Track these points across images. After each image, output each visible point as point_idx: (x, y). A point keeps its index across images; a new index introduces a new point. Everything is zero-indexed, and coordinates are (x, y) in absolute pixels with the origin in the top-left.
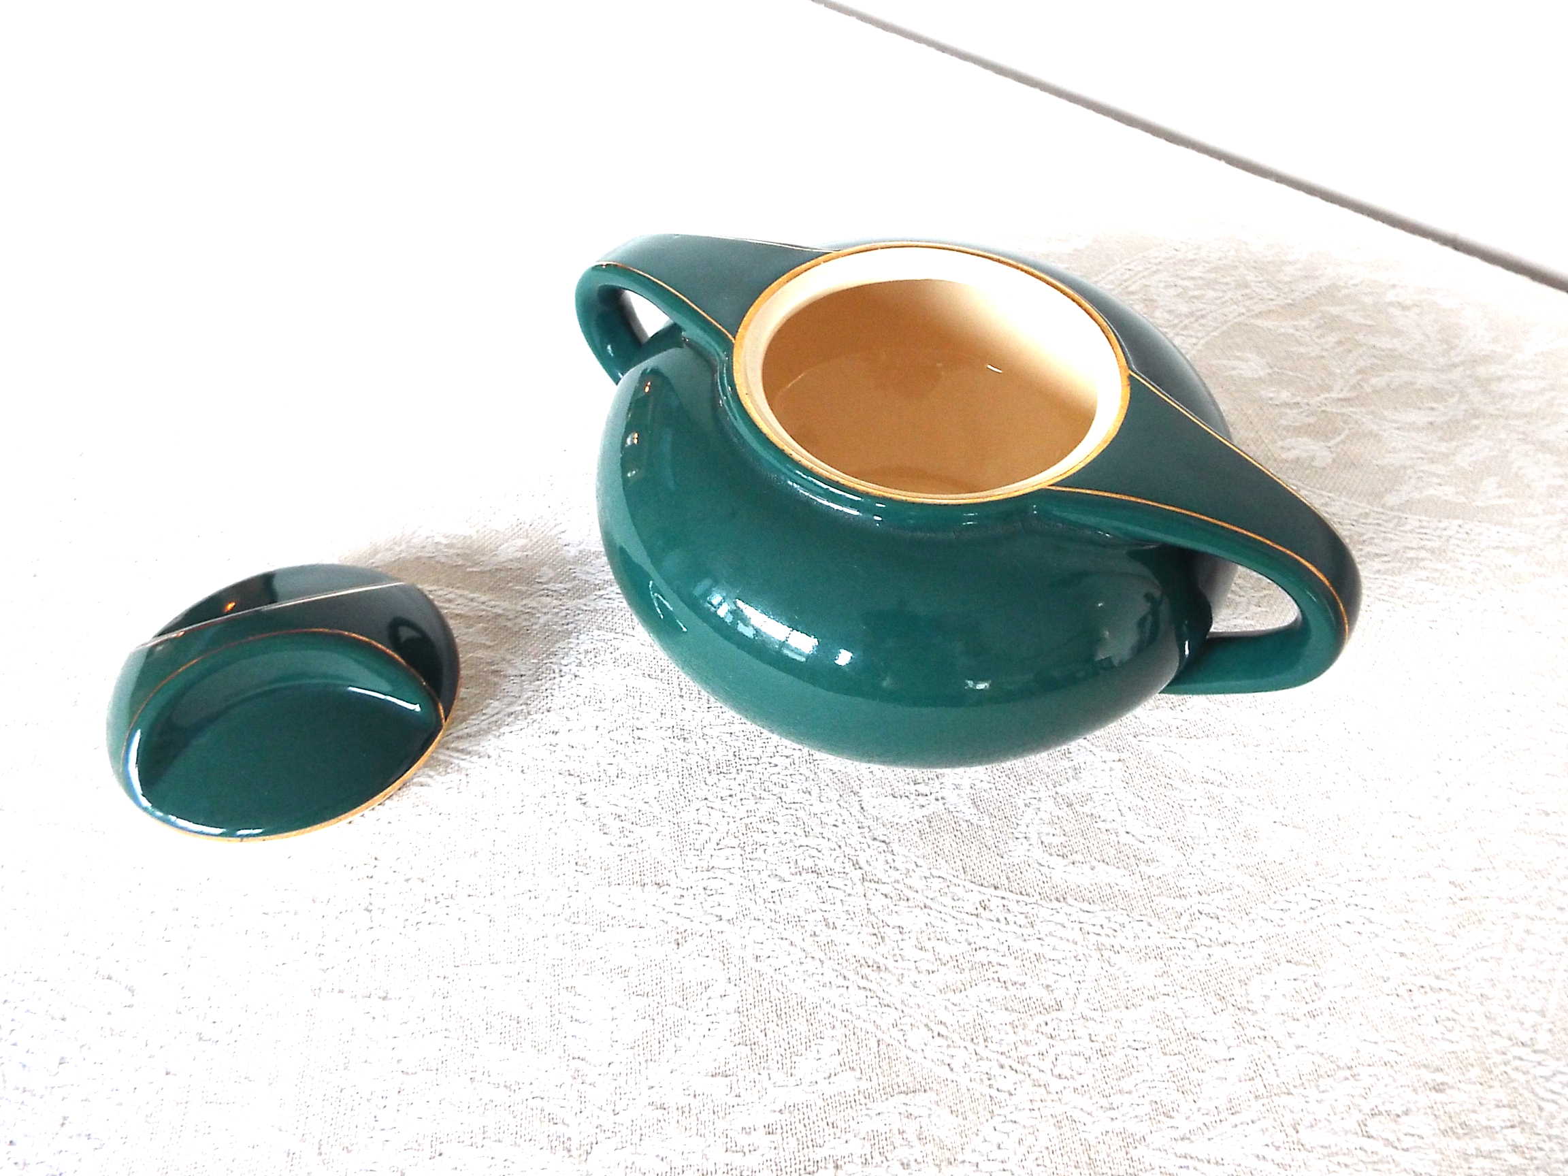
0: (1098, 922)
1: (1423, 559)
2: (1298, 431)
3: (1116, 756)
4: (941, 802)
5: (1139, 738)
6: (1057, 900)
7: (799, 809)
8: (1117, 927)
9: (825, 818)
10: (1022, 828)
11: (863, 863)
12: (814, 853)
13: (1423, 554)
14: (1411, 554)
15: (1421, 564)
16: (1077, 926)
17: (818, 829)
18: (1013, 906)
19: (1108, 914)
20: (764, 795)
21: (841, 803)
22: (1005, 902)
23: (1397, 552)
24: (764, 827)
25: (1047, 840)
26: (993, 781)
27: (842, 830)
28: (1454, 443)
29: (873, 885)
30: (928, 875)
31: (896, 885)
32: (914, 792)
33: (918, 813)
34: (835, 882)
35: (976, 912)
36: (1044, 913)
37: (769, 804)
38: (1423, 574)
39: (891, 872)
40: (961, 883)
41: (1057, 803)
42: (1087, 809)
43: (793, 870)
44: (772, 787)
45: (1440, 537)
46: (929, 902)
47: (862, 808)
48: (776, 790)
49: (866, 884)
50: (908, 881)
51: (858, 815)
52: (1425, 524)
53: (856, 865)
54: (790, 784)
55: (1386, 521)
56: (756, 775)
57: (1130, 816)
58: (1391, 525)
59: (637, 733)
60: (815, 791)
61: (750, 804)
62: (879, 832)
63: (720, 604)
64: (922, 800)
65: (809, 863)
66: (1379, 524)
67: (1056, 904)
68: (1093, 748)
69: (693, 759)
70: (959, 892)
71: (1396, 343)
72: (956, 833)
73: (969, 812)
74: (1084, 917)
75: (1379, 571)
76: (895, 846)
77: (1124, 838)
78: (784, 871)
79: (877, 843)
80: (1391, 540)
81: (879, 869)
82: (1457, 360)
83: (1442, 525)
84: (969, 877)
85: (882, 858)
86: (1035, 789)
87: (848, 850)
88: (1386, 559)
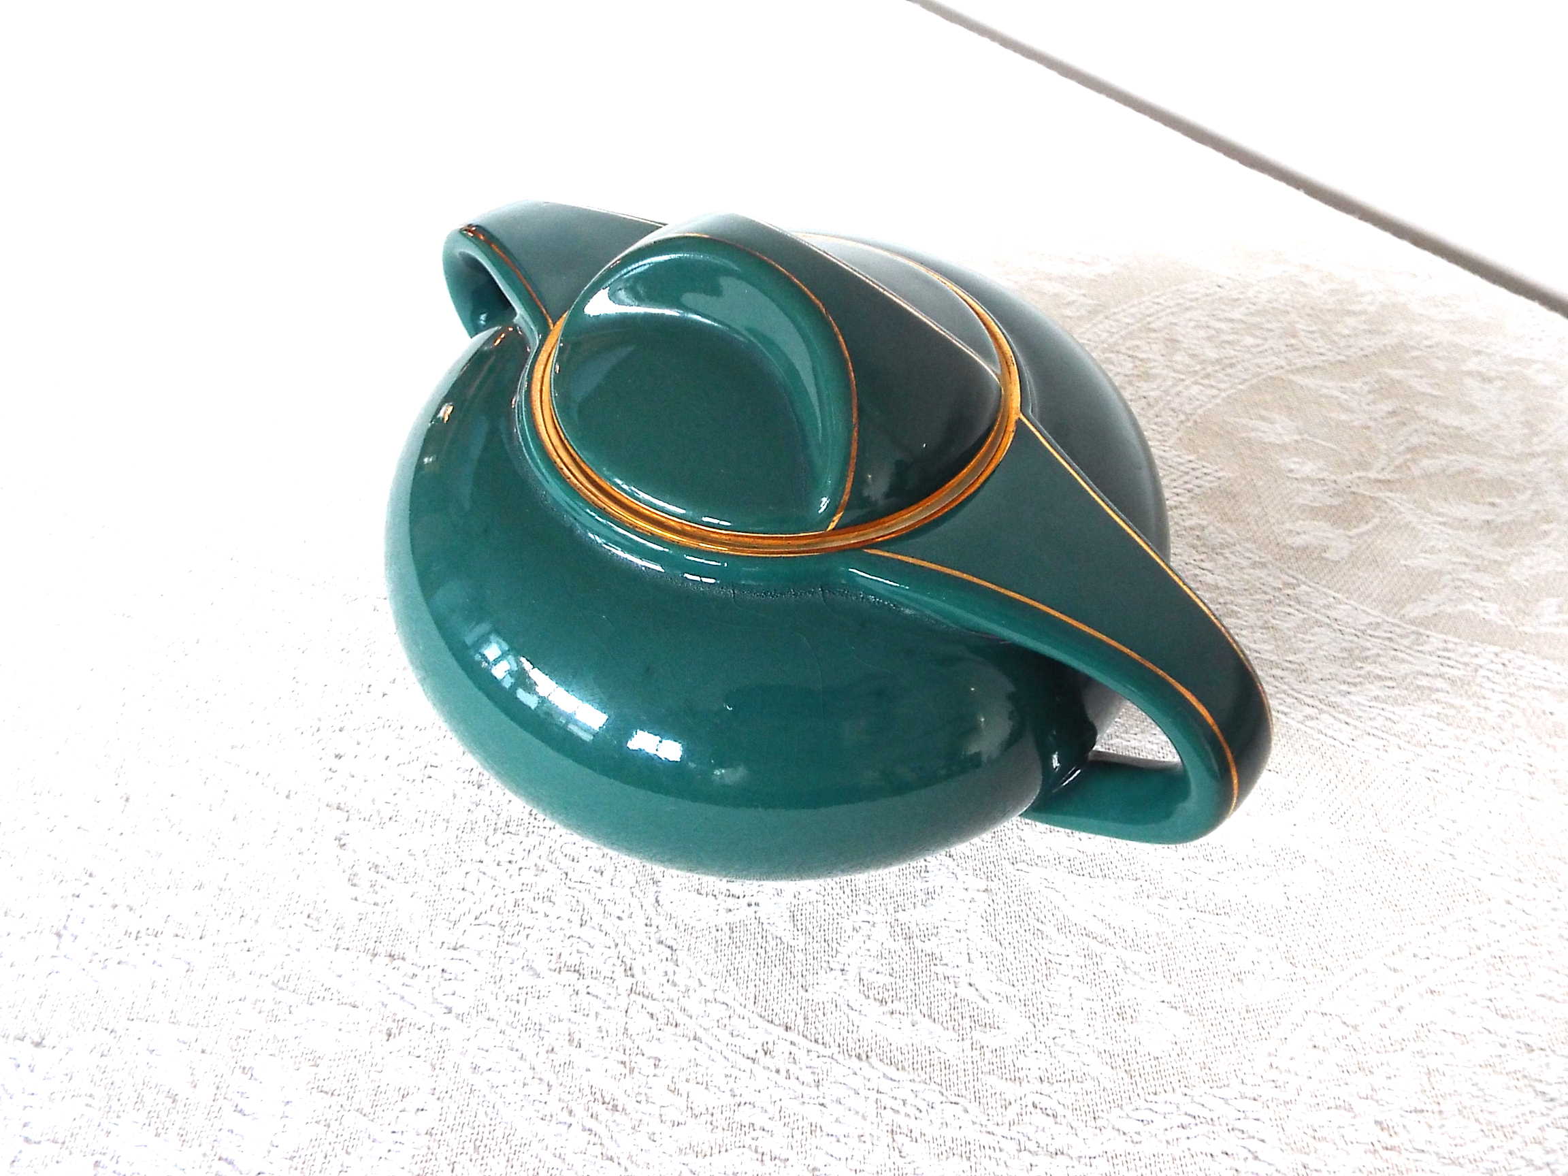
0: (900, 1094)
1: (1438, 690)
2: (1314, 512)
3: (983, 884)
4: (754, 908)
5: (1017, 866)
6: (859, 1057)
7: (583, 890)
8: (922, 1106)
9: (610, 907)
10: (842, 958)
11: (637, 971)
12: (584, 947)
13: (1439, 683)
14: (1424, 682)
15: (1434, 697)
16: (874, 1095)
17: (598, 918)
18: (801, 1055)
19: (915, 1086)
20: (548, 866)
21: (636, 891)
22: (793, 1049)
23: (1405, 677)
24: (537, 906)
25: (869, 977)
26: (823, 892)
27: (625, 925)
28: (1513, 551)
29: (640, 1000)
30: (711, 997)
31: (668, 1005)
32: (725, 892)
33: (722, 919)
34: (598, 988)
35: (753, 1055)
36: (838, 1071)
37: (552, 877)
38: (1437, 708)
39: (668, 987)
40: (747, 1014)
41: (893, 934)
42: (928, 947)
43: (553, 966)
44: (561, 859)
45: (1466, 664)
46: (700, 1033)
47: (657, 901)
48: (565, 864)
49: (633, 995)
50: (684, 1002)
51: (651, 912)
52: (1450, 646)
53: (629, 971)
54: (582, 859)
55: (1401, 636)
56: (548, 842)
57: (980, 963)
58: (1406, 642)
60: (608, 874)
61: (529, 876)
62: (668, 934)
63: (496, 661)
64: (731, 902)
65: (574, 960)
66: (1390, 639)
67: (854, 1063)
68: (958, 870)
69: (479, 813)
70: (740, 1025)
71: (1465, 421)
72: (759, 950)
73: (783, 928)
74: (885, 1085)
75: (1376, 698)
76: (681, 955)
77: (965, 991)
78: (541, 964)
79: (662, 947)
80: (1403, 661)
81: (653, 981)
82: (1538, 449)
83: (1473, 650)
84: (759, 1010)
85: (663, 967)
86: (872, 910)
87: (624, 951)
88: (1390, 683)
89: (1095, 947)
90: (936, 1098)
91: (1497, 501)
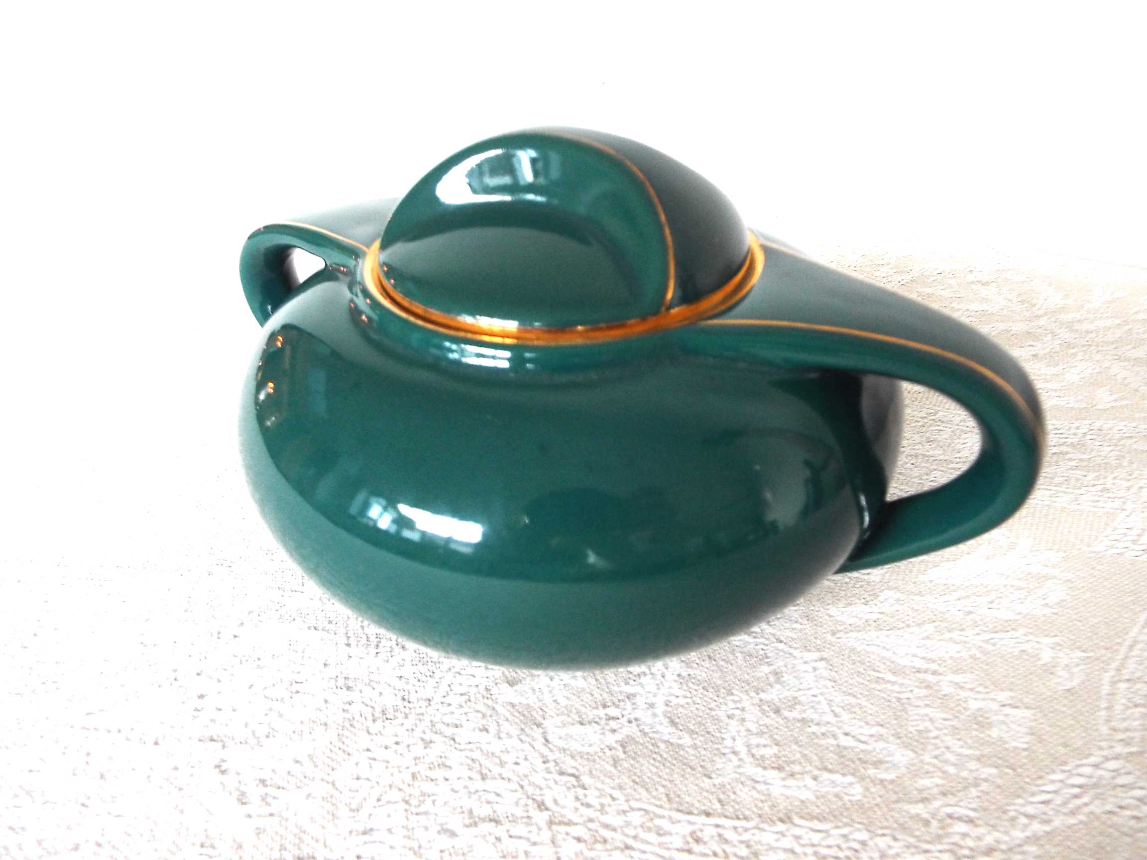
0: (831, 841)
1: (1067, 453)
3: (816, 655)
4: (634, 723)
5: (838, 635)
6: (782, 821)
7: (475, 749)
8: (856, 846)
9: (504, 757)
10: (728, 743)
11: (549, 803)
12: (492, 797)
16: (809, 850)
17: (497, 770)
18: (729, 835)
19: (843, 831)
20: (435, 737)
21: (523, 737)
22: (721, 831)
24: (433, 774)
25: (758, 752)
26: (689, 695)
27: (523, 769)
28: (1060, 367)
29: (563, 829)
30: (626, 807)
31: (590, 825)
32: (604, 717)
33: (611, 739)
34: (520, 829)
35: (686, 847)
36: (768, 838)
37: (440, 746)
39: (583, 810)
40: (666, 813)
41: (763, 712)
42: (795, 714)
43: (467, 822)
44: (444, 728)
46: (631, 842)
47: (547, 741)
48: (449, 731)
49: (554, 827)
50: (605, 819)
51: (546, 752)
53: (541, 806)
54: (464, 723)
56: (427, 718)
57: (845, 716)
59: (296, 687)
60: (493, 728)
61: (419, 750)
62: (569, 764)
64: (613, 724)
65: (484, 811)
67: (781, 827)
68: (791, 651)
69: (355, 709)
70: (664, 824)
72: (655, 756)
73: (666, 731)
74: (816, 838)
76: (586, 779)
77: (845, 741)
78: (456, 823)
79: (565, 778)
81: (567, 806)
82: (1041, 312)
84: (675, 806)
85: (571, 795)
86: (736, 698)
87: (530, 790)
89: (930, 678)
90: (864, 836)
91: (1033, 344)
